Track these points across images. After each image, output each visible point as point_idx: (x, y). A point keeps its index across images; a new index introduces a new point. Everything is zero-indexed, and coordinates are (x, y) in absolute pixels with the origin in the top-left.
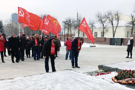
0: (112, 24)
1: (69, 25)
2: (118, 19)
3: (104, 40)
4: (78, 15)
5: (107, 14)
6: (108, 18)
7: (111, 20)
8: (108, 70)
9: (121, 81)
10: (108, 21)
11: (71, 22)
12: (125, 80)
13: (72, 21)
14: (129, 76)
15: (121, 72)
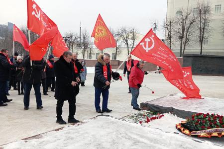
0: (127, 44)
1: (70, 42)
2: (134, 38)
3: (117, 63)
4: (81, 30)
5: (120, 31)
6: (122, 36)
7: (126, 39)
8: (158, 111)
9: (198, 133)
10: (122, 39)
11: (73, 39)
12: (205, 132)
13: (74, 37)
14: (211, 124)
15: (193, 117)
